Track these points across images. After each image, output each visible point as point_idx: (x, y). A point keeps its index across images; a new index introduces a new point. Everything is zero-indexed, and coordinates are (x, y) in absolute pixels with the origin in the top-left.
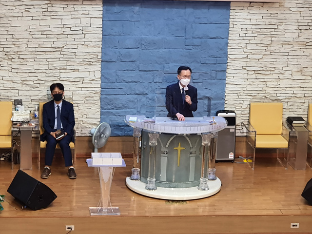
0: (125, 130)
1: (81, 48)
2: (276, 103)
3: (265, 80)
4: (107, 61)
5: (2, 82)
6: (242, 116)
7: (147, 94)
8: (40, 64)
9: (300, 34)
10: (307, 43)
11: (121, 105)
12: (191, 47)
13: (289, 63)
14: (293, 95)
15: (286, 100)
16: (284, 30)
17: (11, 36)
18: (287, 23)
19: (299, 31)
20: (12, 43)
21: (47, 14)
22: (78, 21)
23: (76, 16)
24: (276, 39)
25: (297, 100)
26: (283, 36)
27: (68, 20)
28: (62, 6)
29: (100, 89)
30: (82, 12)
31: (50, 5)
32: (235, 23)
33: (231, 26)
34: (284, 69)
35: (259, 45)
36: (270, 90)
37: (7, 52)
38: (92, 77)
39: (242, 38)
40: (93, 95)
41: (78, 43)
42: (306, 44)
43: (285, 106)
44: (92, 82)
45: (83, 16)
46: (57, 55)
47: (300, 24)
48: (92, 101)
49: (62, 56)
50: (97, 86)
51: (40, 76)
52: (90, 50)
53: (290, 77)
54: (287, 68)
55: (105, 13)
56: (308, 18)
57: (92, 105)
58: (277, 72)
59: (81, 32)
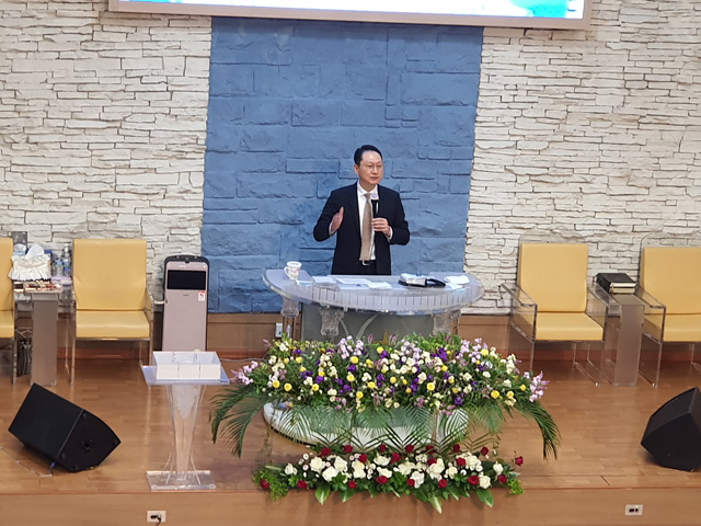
0: (253, 299)
1: (164, 123)
2: (572, 245)
3: (552, 195)
4: (217, 152)
6: (502, 270)
7: (301, 223)
8: (73, 156)
9: (628, 99)
10: (641, 117)
11: (245, 246)
12: (398, 123)
13: (602, 159)
14: (610, 229)
15: (595, 239)
16: (594, 90)
17: (12, 94)
18: (600, 75)
19: (626, 92)
20: (12, 108)
21: (90, 46)
22: (157, 64)
23: (155, 53)
24: (577, 109)
25: (618, 238)
26: (592, 103)
27: (136, 62)
28: (123, 29)
29: (202, 210)
30: (166, 45)
31: (97, 28)
32: (492, 73)
33: (483, 78)
34: (592, 171)
35: (541, 120)
37: (3, 127)
38: (184, 183)
39: (505, 106)
40: (186, 224)
41: (158, 110)
42: (638, 121)
43: (593, 250)
44: (184, 195)
45: (169, 52)
46: (111, 136)
47: (627, 77)
48: (183, 238)
49: (121, 139)
50: (195, 204)
51: (73, 182)
52: (183, 126)
53: (603, 188)
54: (599, 171)
55: (216, 46)
56: (645, 64)
57: (183, 246)
58: (576, 178)
59: (163, 87)
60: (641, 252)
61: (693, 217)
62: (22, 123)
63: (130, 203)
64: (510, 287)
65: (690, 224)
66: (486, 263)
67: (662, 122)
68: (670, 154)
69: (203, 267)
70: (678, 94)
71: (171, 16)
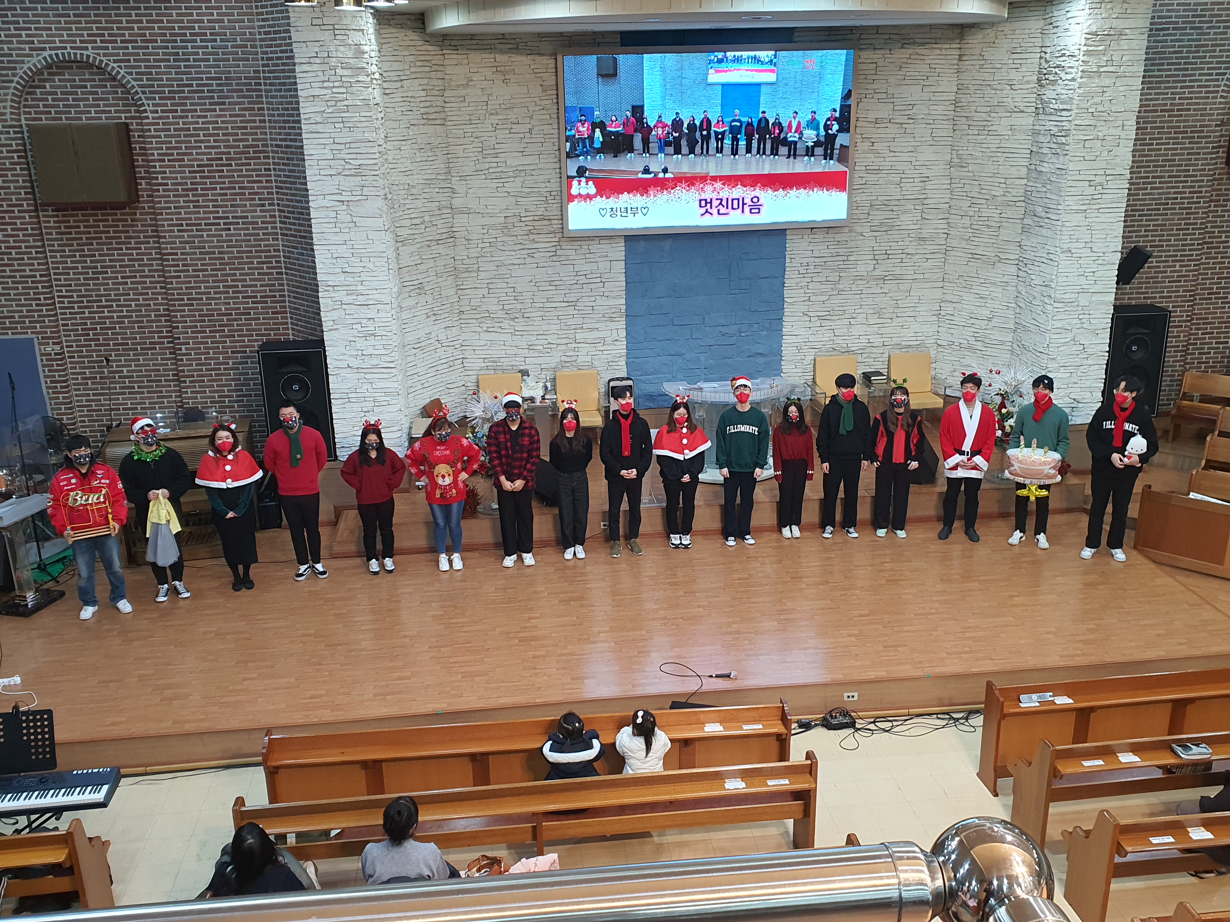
0: (658, 400)
1: (600, 301)
3: (833, 327)
4: (632, 316)
5: (503, 347)
6: (804, 374)
7: (683, 354)
9: (877, 266)
10: (885, 276)
11: (652, 370)
13: (863, 303)
14: (869, 345)
15: (860, 351)
16: (856, 262)
17: (513, 289)
18: (859, 253)
19: (875, 262)
21: (555, 258)
22: (595, 266)
23: (592, 260)
24: (845, 274)
25: (874, 350)
26: (855, 270)
27: (583, 267)
28: (574, 247)
29: (626, 351)
30: (599, 255)
31: (558, 247)
32: (793, 256)
33: (788, 260)
34: (857, 311)
35: (824, 283)
37: (509, 310)
38: (615, 336)
39: (802, 276)
40: (617, 359)
41: (596, 294)
42: (884, 279)
43: (859, 358)
44: (615, 343)
45: (601, 259)
46: (571, 310)
47: (875, 253)
48: (617, 367)
49: (577, 312)
50: (621, 347)
51: (551, 339)
52: (611, 302)
53: (864, 321)
54: (861, 311)
55: (628, 252)
56: (886, 244)
57: (616, 372)
58: (848, 316)
59: (599, 280)
60: (889, 357)
61: (920, 334)
62: (519, 306)
63: (584, 349)
64: (810, 384)
65: (919, 338)
66: (795, 370)
67: (898, 278)
68: (904, 297)
69: (630, 383)
70: (907, 260)
71: (601, 238)
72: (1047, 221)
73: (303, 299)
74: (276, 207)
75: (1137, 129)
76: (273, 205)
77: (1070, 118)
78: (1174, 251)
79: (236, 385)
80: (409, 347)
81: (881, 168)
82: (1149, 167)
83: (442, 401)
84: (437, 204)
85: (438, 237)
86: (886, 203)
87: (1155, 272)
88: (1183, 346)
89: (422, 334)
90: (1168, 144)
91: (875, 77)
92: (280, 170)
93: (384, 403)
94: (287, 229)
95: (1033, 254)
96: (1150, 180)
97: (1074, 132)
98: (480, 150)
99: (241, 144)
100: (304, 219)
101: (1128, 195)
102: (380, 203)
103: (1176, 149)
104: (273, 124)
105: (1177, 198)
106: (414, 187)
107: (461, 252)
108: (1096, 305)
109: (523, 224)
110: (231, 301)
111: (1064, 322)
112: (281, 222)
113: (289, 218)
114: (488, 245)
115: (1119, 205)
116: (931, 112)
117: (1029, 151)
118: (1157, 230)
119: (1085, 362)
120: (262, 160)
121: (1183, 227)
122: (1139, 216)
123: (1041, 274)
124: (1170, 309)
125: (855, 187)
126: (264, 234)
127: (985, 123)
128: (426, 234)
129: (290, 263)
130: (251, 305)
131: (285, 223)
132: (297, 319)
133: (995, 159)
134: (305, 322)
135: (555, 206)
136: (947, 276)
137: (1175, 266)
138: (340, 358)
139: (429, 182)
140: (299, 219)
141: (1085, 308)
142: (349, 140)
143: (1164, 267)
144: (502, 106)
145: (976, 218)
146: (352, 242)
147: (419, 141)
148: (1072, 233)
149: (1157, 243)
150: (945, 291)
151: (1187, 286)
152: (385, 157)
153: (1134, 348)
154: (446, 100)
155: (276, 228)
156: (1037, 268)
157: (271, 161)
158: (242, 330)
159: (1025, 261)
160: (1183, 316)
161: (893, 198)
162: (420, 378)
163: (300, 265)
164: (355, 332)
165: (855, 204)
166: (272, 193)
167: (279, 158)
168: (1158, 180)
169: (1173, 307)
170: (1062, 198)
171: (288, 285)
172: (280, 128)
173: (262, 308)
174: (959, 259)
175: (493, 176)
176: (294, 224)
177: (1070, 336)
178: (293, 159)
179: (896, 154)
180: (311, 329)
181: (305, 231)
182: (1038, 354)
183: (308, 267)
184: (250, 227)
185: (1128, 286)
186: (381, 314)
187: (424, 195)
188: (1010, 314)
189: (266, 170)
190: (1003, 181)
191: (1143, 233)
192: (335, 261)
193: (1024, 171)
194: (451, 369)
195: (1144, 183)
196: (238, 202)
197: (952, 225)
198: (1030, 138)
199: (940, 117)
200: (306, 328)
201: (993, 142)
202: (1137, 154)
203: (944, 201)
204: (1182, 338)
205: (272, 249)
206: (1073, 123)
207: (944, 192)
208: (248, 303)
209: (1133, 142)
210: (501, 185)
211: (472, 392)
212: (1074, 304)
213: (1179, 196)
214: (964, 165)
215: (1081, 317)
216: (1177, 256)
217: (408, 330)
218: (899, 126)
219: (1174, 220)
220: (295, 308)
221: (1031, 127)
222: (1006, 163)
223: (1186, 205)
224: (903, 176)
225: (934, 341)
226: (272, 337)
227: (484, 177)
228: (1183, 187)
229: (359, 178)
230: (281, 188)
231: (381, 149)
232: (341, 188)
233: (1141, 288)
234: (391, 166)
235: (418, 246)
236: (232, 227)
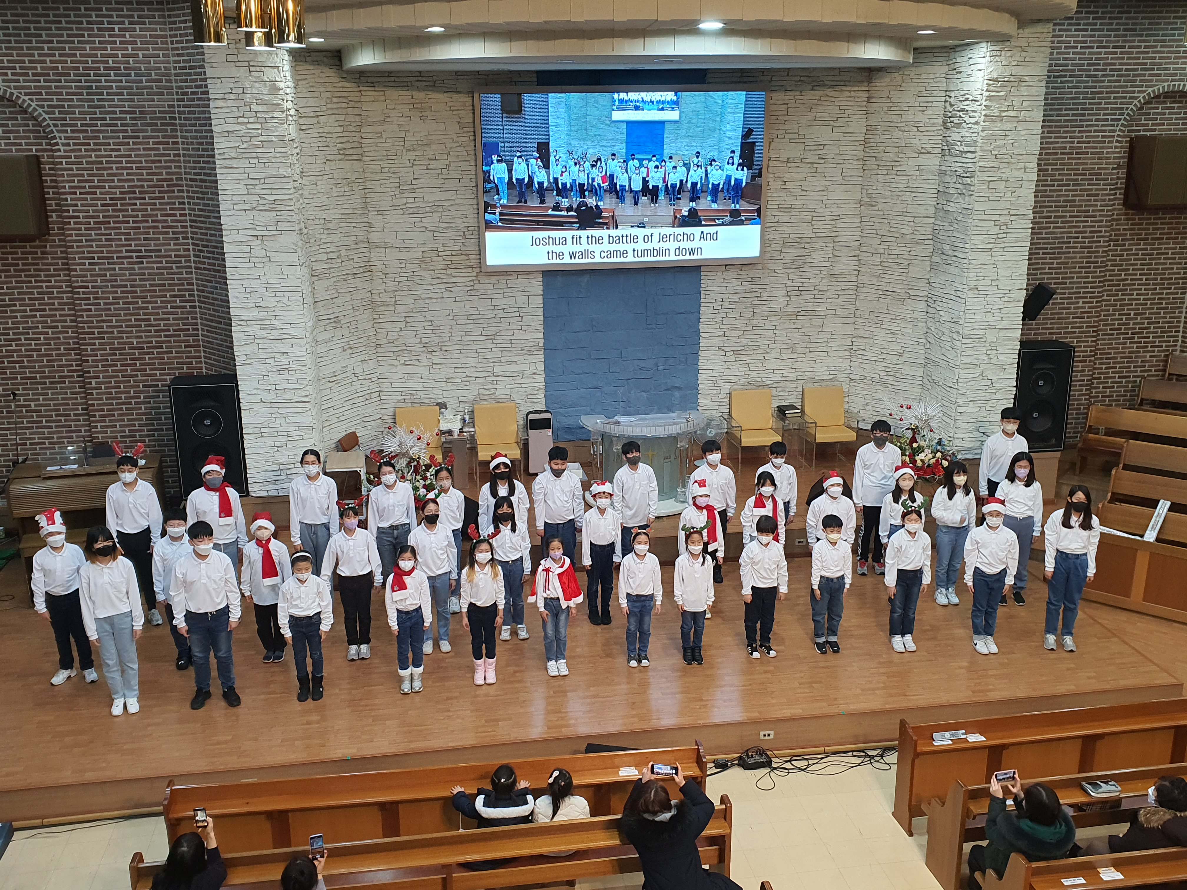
0: (577, 433)
1: (518, 335)
2: (761, 390)
3: (747, 362)
4: (551, 350)
5: (421, 380)
6: (721, 408)
7: (602, 387)
8: (468, 357)
9: (790, 302)
10: (798, 312)
11: (571, 403)
12: (654, 326)
13: (776, 338)
14: (783, 379)
15: (774, 385)
16: (769, 298)
17: (430, 323)
18: (772, 289)
19: (788, 298)
20: (431, 331)
21: (472, 293)
22: (512, 301)
23: (510, 295)
24: (759, 310)
25: (788, 384)
26: (769, 306)
27: (500, 301)
28: (491, 282)
29: (544, 384)
30: (517, 289)
31: (476, 282)
32: (708, 292)
33: (703, 296)
34: (770, 346)
35: (738, 318)
36: (753, 374)
37: (426, 343)
38: (533, 369)
39: (717, 311)
40: (536, 392)
41: (515, 328)
42: (796, 315)
43: (774, 393)
44: (533, 376)
45: (519, 294)
46: (489, 344)
47: (788, 289)
48: (535, 400)
49: (495, 346)
50: (540, 380)
51: (469, 372)
52: (529, 336)
53: (778, 356)
54: (774, 346)
55: (546, 287)
56: (799, 281)
57: (535, 405)
58: (762, 351)
59: (517, 314)
60: (803, 391)
61: (833, 369)
62: (437, 340)
63: (503, 382)
64: (726, 417)
66: (711, 404)
67: (810, 314)
68: (817, 332)
69: (548, 415)
70: (819, 297)
71: (518, 273)
72: (954, 259)
73: (216, 333)
74: (190, 241)
75: (1039, 170)
76: (187, 238)
77: (975, 160)
78: (1077, 288)
79: (147, 419)
80: (324, 380)
81: (793, 206)
82: (1051, 207)
83: (358, 435)
84: (354, 238)
85: (355, 271)
86: (798, 240)
87: (1060, 309)
88: (1088, 380)
89: (338, 367)
90: (1069, 185)
91: (786, 118)
92: (194, 204)
93: (298, 438)
94: (201, 263)
95: (941, 291)
96: (1052, 219)
97: (979, 173)
98: (398, 185)
99: (155, 177)
100: (218, 253)
101: (1032, 233)
102: (295, 237)
103: (1076, 190)
104: (187, 159)
105: (1078, 237)
106: (330, 222)
107: (378, 286)
108: (1004, 340)
109: (441, 259)
110: (143, 335)
111: (972, 358)
112: (195, 256)
113: (203, 251)
114: (405, 279)
115: (1024, 244)
116: (841, 152)
117: (936, 191)
118: (1060, 268)
119: (994, 397)
120: (176, 194)
121: (1085, 265)
122: (1043, 254)
123: (950, 310)
124: (1075, 344)
125: (768, 225)
126: (177, 267)
127: (893, 163)
128: (342, 268)
129: (204, 297)
130: (163, 339)
131: (199, 257)
132: (210, 353)
133: (903, 198)
134: (219, 356)
135: (472, 241)
136: (857, 312)
137: (1078, 303)
138: (253, 392)
139: (345, 218)
140: (213, 253)
141: (992, 344)
142: (263, 175)
143: (1068, 303)
144: (419, 143)
145: (886, 256)
146: (267, 277)
147: (336, 176)
148: (979, 271)
149: (1060, 280)
150: (857, 327)
151: (1090, 322)
152: (300, 192)
153: (1040, 383)
154: (363, 136)
155: (190, 261)
156: (945, 305)
157: (185, 194)
158: (154, 364)
159: (934, 298)
160: (1087, 351)
161: (805, 235)
162: (335, 412)
163: (213, 299)
164: (269, 367)
165: (767, 242)
166: (186, 227)
167: (193, 192)
168: (1060, 220)
169: (1077, 342)
170: (968, 238)
171: (202, 318)
172: (194, 162)
173: (175, 341)
174: (869, 295)
175: (411, 211)
176: (208, 258)
177: (978, 371)
178: (207, 193)
179: (808, 193)
180: (224, 362)
181: (219, 265)
182: (948, 389)
183: (222, 300)
184: (164, 260)
185: (1034, 322)
186: (295, 349)
187: (340, 230)
188: (921, 349)
189: (180, 203)
190: (912, 219)
191: (1047, 271)
192: (248, 296)
193: (932, 210)
194: (367, 402)
195: (1047, 223)
196: (151, 236)
197: (862, 262)
198: (937, 178)
199: (850, 157)
200: (219, 361)
201: (902, 182)
202: (1040, 194)
203: (855, 238)
204: (1086, 373)
205: (185, 282)
206: (978, 164)
207: (854, 229)
208: (160, 336)
209: (1035, 183)
210: (419, 220)
211: (387, 426)
212: (982, 340)
213: (1080, 235)
214: (874, 203)
215: (988, 352)
216: (1079, 293)
217: (324, 363)
218: (809, 165)
219: (1076, 258)
220: (209, 342)
221: (938, 168)
222: (914, 202)
223: (1087, 244)
224: (815, 214)
225: (847, 375)
226: (185, 371)
227: (401, 212)
228: (1084, 227)
229: (274, 214)
230: (195, 222)
231: (297, 185)
232: (256, 222)
233: (1047, 324)
234: (306, 201)
235: (334, 279)
236: (144, 260)
